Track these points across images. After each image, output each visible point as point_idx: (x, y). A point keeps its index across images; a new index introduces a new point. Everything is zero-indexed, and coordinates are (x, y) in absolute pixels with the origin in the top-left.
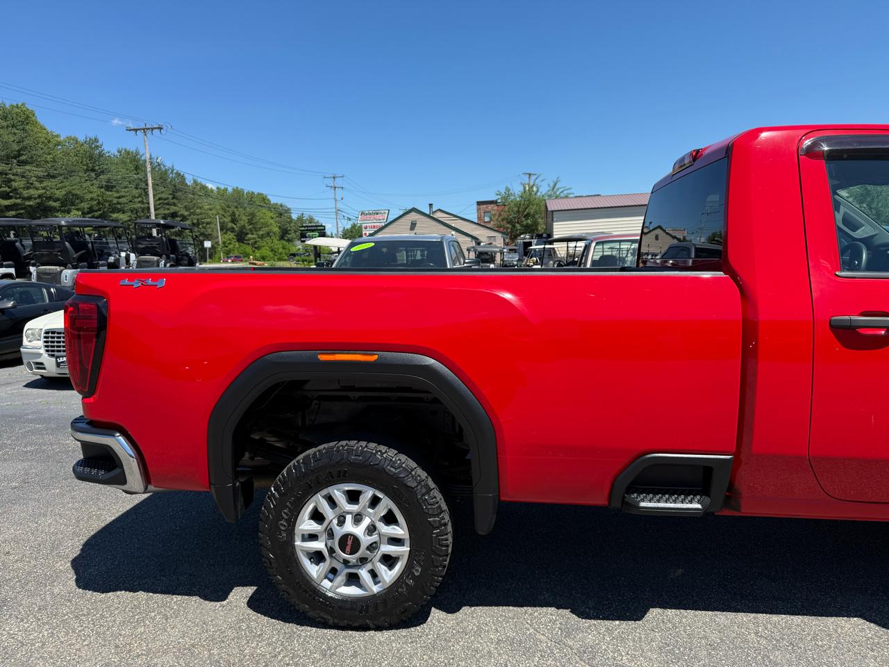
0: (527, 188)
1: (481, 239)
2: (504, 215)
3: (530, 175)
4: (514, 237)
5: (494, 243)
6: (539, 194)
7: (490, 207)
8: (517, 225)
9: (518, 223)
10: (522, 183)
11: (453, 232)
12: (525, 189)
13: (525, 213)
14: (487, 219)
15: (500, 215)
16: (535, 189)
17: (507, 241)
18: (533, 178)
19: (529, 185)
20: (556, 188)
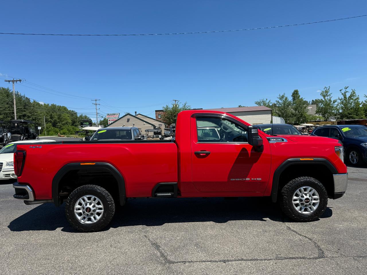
0: (175, 106)
1: (156, 125)
2: (166, 116)
3: (175, 101)
4: (169, 124)
5: (161, 127)
6: (179, 108)
7: (161, 113)
8: (171, 120)
9: (171, 119)
10: (172, 104)
11: (145, 123)
12: (173, 105)
13: (174, 115)
14: (159, 117)
15: (164, 116)
16: (177, 106)
17: (167, 126)
18: (177, 102)
19: (175, 104)
20: (186, 106)
